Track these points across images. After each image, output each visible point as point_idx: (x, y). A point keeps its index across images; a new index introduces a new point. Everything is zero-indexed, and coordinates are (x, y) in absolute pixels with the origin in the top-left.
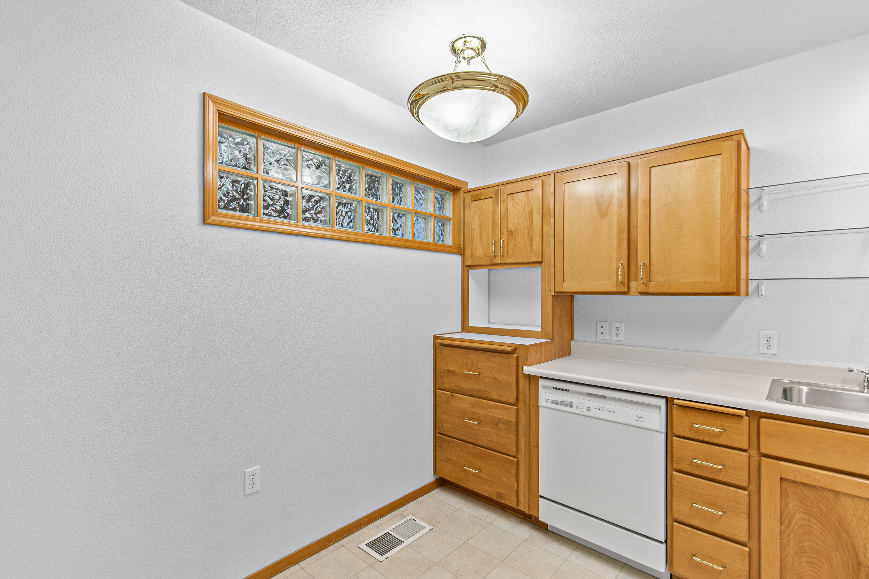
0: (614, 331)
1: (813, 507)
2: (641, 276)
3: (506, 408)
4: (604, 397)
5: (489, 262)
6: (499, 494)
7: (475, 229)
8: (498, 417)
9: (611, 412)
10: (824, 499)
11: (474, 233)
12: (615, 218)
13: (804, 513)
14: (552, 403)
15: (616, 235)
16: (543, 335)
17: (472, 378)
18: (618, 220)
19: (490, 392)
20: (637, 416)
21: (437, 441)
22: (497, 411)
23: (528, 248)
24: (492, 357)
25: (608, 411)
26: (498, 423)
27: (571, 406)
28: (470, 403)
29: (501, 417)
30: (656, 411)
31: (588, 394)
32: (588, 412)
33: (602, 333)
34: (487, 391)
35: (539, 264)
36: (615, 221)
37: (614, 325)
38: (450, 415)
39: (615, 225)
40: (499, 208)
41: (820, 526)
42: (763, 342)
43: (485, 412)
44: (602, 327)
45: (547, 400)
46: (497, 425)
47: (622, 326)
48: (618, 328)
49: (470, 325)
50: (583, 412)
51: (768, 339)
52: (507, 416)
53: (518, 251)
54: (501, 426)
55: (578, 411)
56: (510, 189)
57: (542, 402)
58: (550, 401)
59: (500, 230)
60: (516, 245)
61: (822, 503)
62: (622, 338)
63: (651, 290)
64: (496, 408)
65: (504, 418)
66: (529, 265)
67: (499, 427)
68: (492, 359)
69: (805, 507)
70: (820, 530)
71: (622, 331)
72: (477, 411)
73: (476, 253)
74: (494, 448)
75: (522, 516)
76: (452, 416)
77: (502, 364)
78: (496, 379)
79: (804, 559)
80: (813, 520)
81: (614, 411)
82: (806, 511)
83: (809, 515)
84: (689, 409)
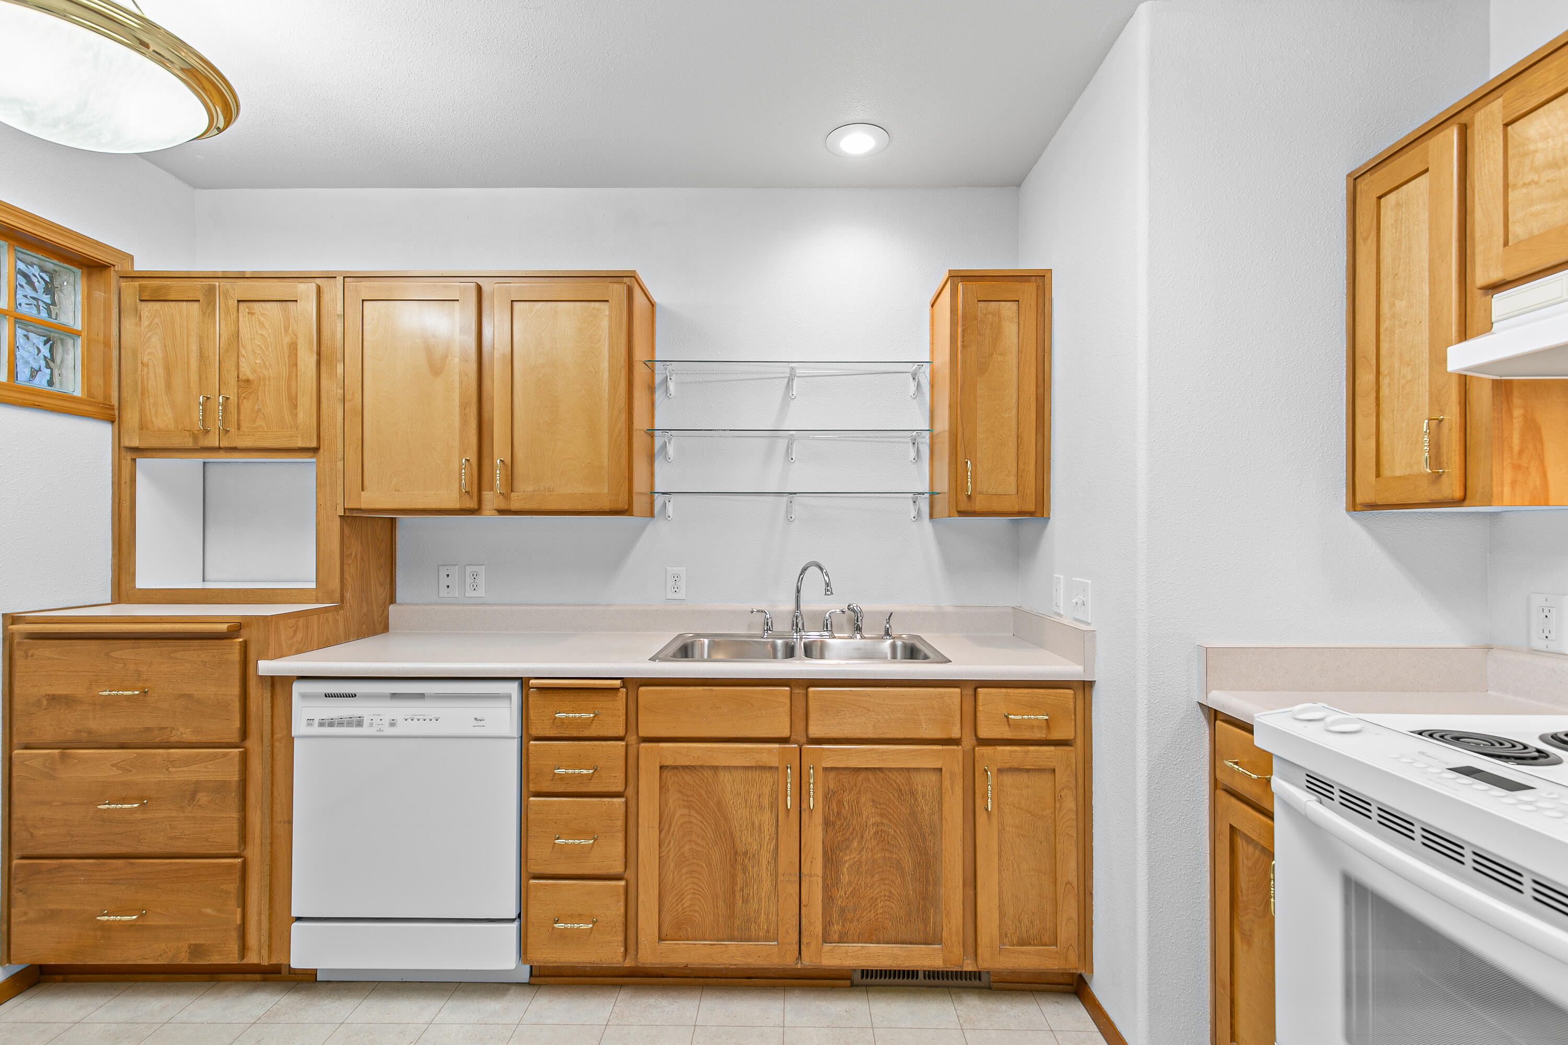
0: (469, 580)
1: (693, 796)
2: (498, 482)
3: (215, 757)
4: (421, 696)
5: (190, 443)
6: (196, 950)
7: (150, 363)
8: (195, 779)
9: (434, 720)
10: (703, 781)
11: (148, 373)
12: (457, 377)
13: (685, 807)
14: (321, 724)
15: (457, 409)
16: (320, 595)
17: (125, 703)
18: (461, 382)
19: (173, 729)
20: (476, 719)
21: (15, 879)
22: (193, 768)
23: (287, 420)
24: (180, 651)
25: (428, 720)
26: (194, 794)
27: (360, 723)
28: (119, 763)
29: (202, 778)
30: (505, 703)
31: (394, 696)
32: (392, 728)
33: (448, 587)
34: (166, 728)
35: (312, 454)
36: (457, 384)
37: (469, 570)
38: (56, 803)
39: (457, 390)
40: (215, 327)
41: (700, 818)
42: (671, 583)
43: (161, 777)
44: (448, 575)
45: (310, 721)
46: (193, 798)
47: (482, 570)
48: (475, 576)
49: (139, 585)
50: (382, 731)
51: (676, 578)
52: (218, 772)
53: (264, 424)
54: (203, 797)
55: (372, 731)
56: (241, 289)
57: (299, 727)
58: (316, 723)
59: (217, 375)
60: (259, 410)
61: (701, 787)
62: (481, 592)
63: (515, 506)
64: (187, 762)
65: (211, 778)
66: (290, 454)
67: (198, 801)
68: (179, 655)
69: (685, 798)
70: (700, 824)
71: (481, 580)
72: (139, 778)
73: (154, 419)
74: (185, 851)
76: (64, 804)
77: (204, 663)
78: (189, 697)
79: (684, 870)
80: (693, 813)
81: (439, 718)
82: (686, 803)
83: (689, 807)
84: (551, 691)
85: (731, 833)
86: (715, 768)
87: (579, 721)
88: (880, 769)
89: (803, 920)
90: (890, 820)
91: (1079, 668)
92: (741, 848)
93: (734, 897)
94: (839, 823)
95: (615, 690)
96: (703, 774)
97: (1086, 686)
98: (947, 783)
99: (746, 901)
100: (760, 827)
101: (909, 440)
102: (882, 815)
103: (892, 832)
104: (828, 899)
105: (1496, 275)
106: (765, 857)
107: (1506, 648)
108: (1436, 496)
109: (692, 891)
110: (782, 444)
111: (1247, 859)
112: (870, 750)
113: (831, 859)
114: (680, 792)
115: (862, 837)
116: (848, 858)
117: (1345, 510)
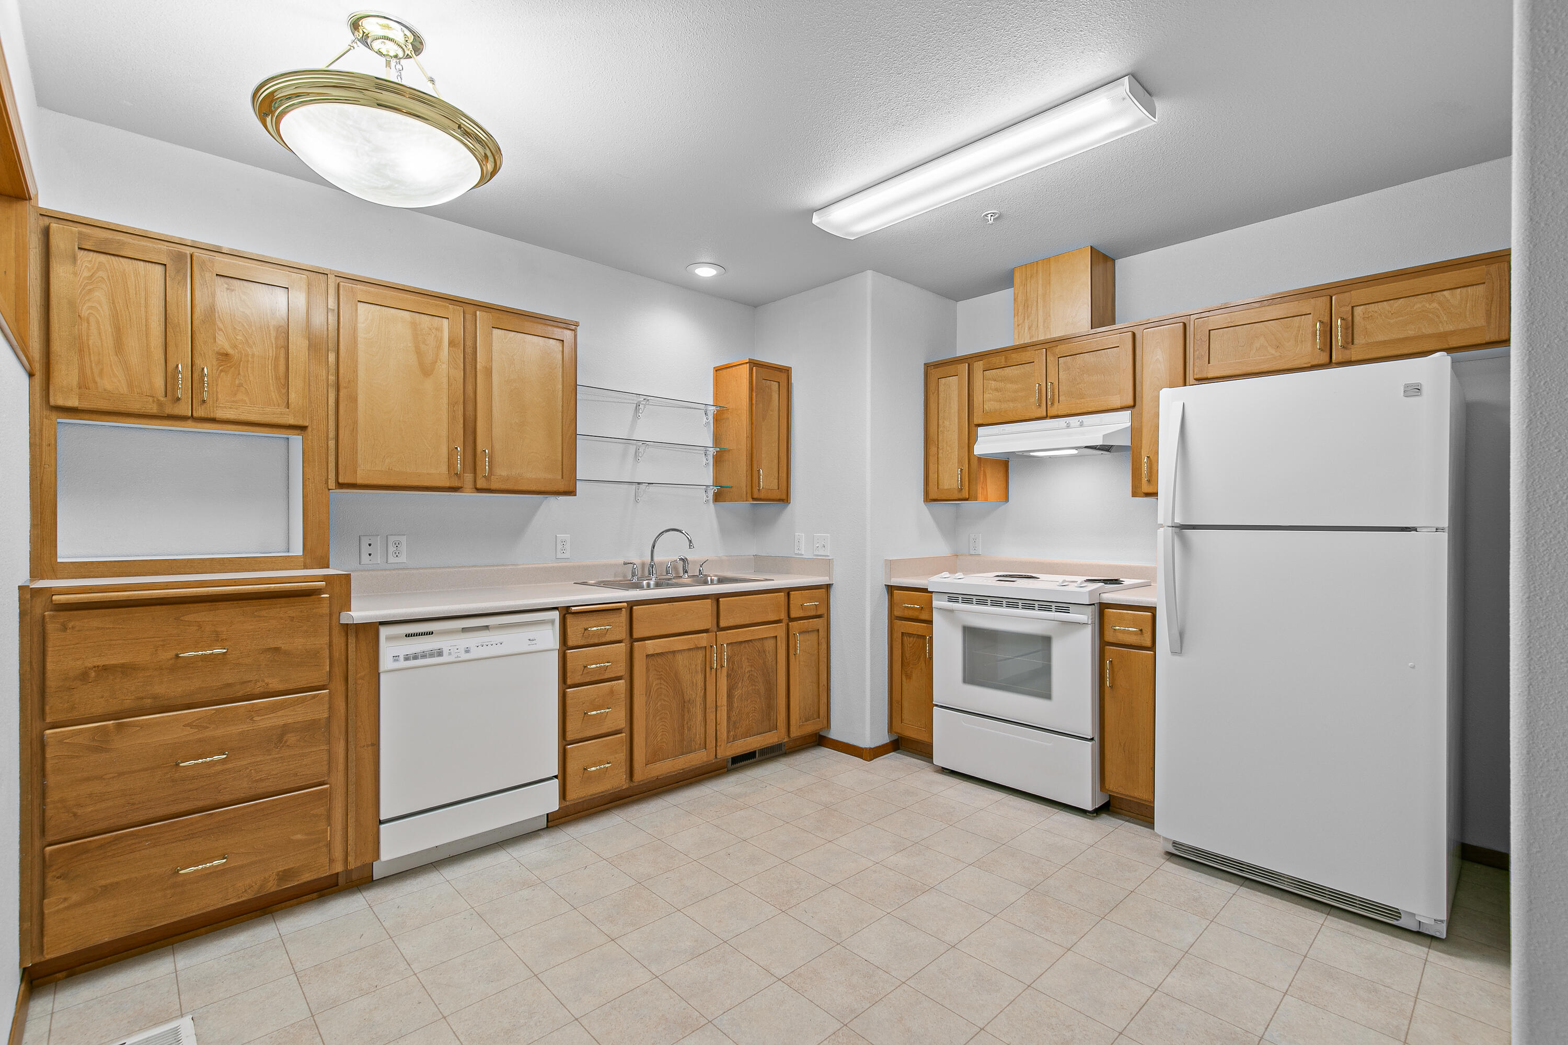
0: (392, 549)
1: (663, 671)
3: (304, 700)
4: (487, 627)
5: (154, 409)
6: (285, 875)
8: (282, 723)
9: (499, 644)
10: (668, 661)
12: (445, 380)
13: (658, 679)
14: (407, 658)
15: (446, 406)
16: (308, 561)
17: (200, 664)
18: (449, 385)
19: (257, 681)
20: (529, 640)
22: (280, 713)
23: (274, 397)
24: (265, 610)
25: (494, 645)
26: (282, 735)
27: (440, 653)
28: (193, 722)
29: (290, 721)
30: (549, 627)
31: (464, 630)
32: (468, 654)
33: (370, 555)
34: (249, 681)
35: (299, 432)
36: (445, 386)
37: (392, 539)
38: (108, 776)
39: (446, 391)
41: (666, 684)
42: (559, 546)
43: (244, 727)
44: (370, 545)
45: (396, 658)
46: (280, 741)
47: (403, 540)
48: (397, 545)
49: (58, 561)
50: (460, 657)
51: (564, 542)
52: (307, 713)
53: (246, 399)
54: (291, 738)
55: (452, 659)
57: (386, 662)
58: (402, 658)
59: (189, 344)
60: (240, 385)
61: (666, 665)
62: (403, 559)
63: (494, 486)
64: (274, 708)
65: (300, 719)
66: (274, 429)
67: (286, 742)
68: (264, 613)
69: (658, 673)
70: (666, 688)
71: (404, 548)
72: (219, 732)
73: (98, 379)
74: (272, 789)
75: (315, 895)
76: (120, 774)
77: (292, 619)
78: (277, 649)
79: (658, 718)
80: (662, 681)
81: (502, 642)
82: (659, 677)
83: (661, 678)
84: (581, 615)
85: (682, 690)
86: (674, 652)
87: (602, 633)
88: (751, 641)
89: (718, 733)
90: (755, 669)
91: (827, 578)
92: (687, 698)
93: (684, 729)
94: (733, 674)
95: (620, 609)
96: (668, 657)
97: (828, 587)
98: (779, 643)
99: (689, 729)
100: (696, 684)
101: (703, 452)
102: (751, 666)
103: (756, 674)
104: (729, 718)
105: (980, 422)
106: (699, 700)
107: (962, 555)
108: (960, 497)
109: (662, 730)
110: (632, 449)
111: (910, 644)
112: (748, 630)
113: (730, 696)
114: (656, 670)
115: (743, 680)
116: (737, 693)
117: (924, 502)
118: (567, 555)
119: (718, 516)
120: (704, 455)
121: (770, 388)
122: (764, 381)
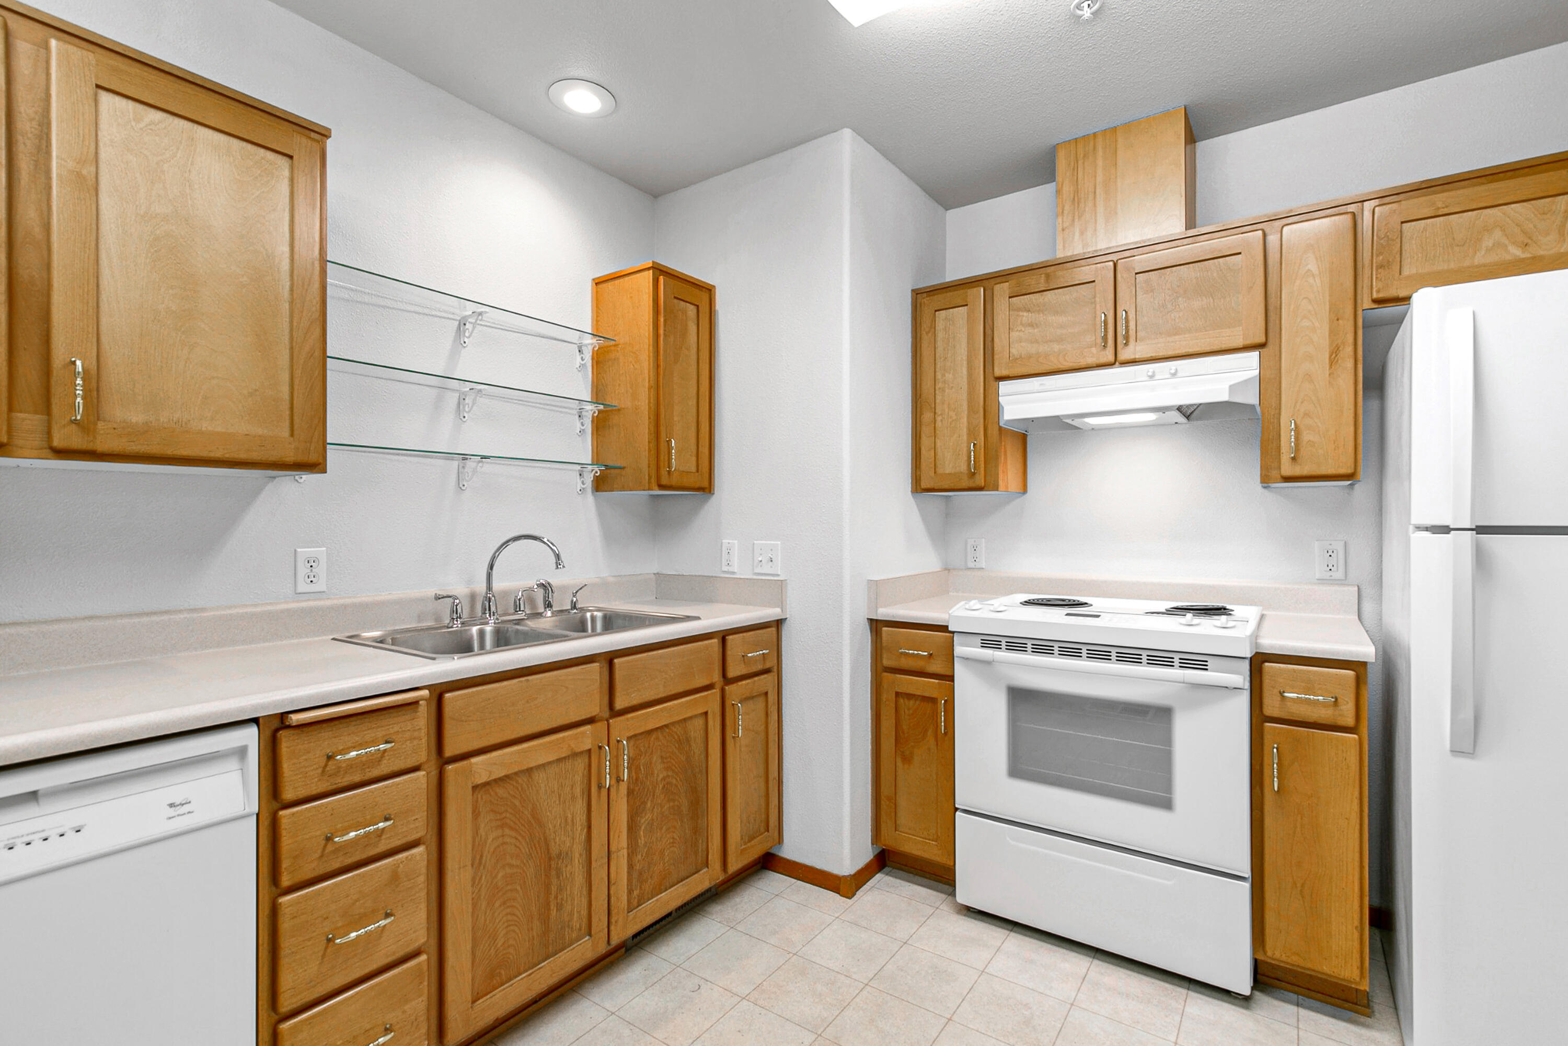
1: (507, 811)
2: (79, 400)
4: (31, 797)
9: (69, 833)
10: (518, 789)
13: (497, 827)
20: (172, 805)
30: (233, 764)
41: (513, 834)
42: (303, 570)
51: (311, 563)
61: (515, 797)
69: (498, 816)
70: (513, 841)
79: (497, 905)
80: (507, 831)
81: (82, 826)
82: (499, 823)
83: (502, 827)
84: (319, 726)
85: (545, 839)
86: (529, 771)
87: (364, 759)
88: (666, 726)
89: (613, 900)
90: (673, 771)
91: (778, 610)
92: (554, 850)
93: (549, 910)
94: (637, 789)
95: (415, 703)
96: (517, 782)
97: (778, 624)
98: (710, 722)
99: (560, 907)
100: (573, 821)
101: (575, 412)
102: (667, 769)
103: (674, 781)
104: (631, 866)
105: (1005, 373)
106: (578, 850)
107: (954, 569)
108: (972, 485)
109: (506, 924)
110: (451, 400)
112: (661, 709)
113: (632, 828)
114: (492, 811)
115: (654, 795)
116: (644, 821)
117: (912, 492)
118: (321, 586)
119: (601, 515)
120: (577, 417)
121: (684, 312)
122: (676, 301)
